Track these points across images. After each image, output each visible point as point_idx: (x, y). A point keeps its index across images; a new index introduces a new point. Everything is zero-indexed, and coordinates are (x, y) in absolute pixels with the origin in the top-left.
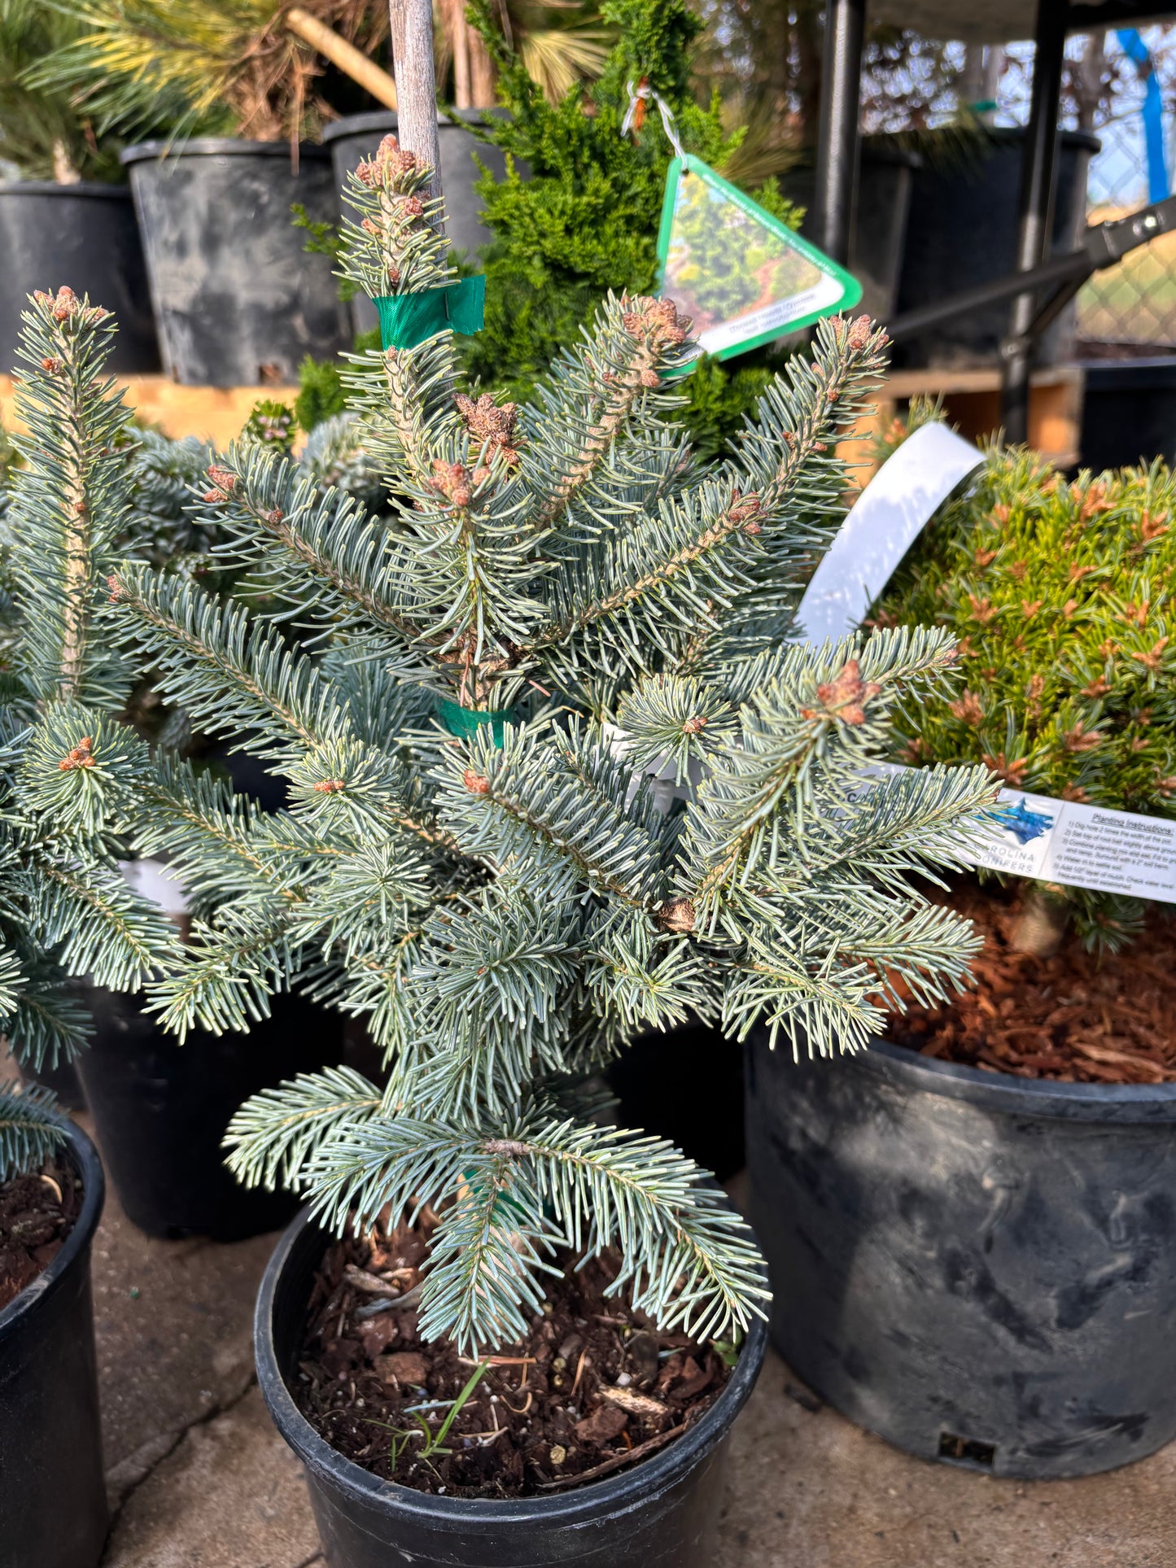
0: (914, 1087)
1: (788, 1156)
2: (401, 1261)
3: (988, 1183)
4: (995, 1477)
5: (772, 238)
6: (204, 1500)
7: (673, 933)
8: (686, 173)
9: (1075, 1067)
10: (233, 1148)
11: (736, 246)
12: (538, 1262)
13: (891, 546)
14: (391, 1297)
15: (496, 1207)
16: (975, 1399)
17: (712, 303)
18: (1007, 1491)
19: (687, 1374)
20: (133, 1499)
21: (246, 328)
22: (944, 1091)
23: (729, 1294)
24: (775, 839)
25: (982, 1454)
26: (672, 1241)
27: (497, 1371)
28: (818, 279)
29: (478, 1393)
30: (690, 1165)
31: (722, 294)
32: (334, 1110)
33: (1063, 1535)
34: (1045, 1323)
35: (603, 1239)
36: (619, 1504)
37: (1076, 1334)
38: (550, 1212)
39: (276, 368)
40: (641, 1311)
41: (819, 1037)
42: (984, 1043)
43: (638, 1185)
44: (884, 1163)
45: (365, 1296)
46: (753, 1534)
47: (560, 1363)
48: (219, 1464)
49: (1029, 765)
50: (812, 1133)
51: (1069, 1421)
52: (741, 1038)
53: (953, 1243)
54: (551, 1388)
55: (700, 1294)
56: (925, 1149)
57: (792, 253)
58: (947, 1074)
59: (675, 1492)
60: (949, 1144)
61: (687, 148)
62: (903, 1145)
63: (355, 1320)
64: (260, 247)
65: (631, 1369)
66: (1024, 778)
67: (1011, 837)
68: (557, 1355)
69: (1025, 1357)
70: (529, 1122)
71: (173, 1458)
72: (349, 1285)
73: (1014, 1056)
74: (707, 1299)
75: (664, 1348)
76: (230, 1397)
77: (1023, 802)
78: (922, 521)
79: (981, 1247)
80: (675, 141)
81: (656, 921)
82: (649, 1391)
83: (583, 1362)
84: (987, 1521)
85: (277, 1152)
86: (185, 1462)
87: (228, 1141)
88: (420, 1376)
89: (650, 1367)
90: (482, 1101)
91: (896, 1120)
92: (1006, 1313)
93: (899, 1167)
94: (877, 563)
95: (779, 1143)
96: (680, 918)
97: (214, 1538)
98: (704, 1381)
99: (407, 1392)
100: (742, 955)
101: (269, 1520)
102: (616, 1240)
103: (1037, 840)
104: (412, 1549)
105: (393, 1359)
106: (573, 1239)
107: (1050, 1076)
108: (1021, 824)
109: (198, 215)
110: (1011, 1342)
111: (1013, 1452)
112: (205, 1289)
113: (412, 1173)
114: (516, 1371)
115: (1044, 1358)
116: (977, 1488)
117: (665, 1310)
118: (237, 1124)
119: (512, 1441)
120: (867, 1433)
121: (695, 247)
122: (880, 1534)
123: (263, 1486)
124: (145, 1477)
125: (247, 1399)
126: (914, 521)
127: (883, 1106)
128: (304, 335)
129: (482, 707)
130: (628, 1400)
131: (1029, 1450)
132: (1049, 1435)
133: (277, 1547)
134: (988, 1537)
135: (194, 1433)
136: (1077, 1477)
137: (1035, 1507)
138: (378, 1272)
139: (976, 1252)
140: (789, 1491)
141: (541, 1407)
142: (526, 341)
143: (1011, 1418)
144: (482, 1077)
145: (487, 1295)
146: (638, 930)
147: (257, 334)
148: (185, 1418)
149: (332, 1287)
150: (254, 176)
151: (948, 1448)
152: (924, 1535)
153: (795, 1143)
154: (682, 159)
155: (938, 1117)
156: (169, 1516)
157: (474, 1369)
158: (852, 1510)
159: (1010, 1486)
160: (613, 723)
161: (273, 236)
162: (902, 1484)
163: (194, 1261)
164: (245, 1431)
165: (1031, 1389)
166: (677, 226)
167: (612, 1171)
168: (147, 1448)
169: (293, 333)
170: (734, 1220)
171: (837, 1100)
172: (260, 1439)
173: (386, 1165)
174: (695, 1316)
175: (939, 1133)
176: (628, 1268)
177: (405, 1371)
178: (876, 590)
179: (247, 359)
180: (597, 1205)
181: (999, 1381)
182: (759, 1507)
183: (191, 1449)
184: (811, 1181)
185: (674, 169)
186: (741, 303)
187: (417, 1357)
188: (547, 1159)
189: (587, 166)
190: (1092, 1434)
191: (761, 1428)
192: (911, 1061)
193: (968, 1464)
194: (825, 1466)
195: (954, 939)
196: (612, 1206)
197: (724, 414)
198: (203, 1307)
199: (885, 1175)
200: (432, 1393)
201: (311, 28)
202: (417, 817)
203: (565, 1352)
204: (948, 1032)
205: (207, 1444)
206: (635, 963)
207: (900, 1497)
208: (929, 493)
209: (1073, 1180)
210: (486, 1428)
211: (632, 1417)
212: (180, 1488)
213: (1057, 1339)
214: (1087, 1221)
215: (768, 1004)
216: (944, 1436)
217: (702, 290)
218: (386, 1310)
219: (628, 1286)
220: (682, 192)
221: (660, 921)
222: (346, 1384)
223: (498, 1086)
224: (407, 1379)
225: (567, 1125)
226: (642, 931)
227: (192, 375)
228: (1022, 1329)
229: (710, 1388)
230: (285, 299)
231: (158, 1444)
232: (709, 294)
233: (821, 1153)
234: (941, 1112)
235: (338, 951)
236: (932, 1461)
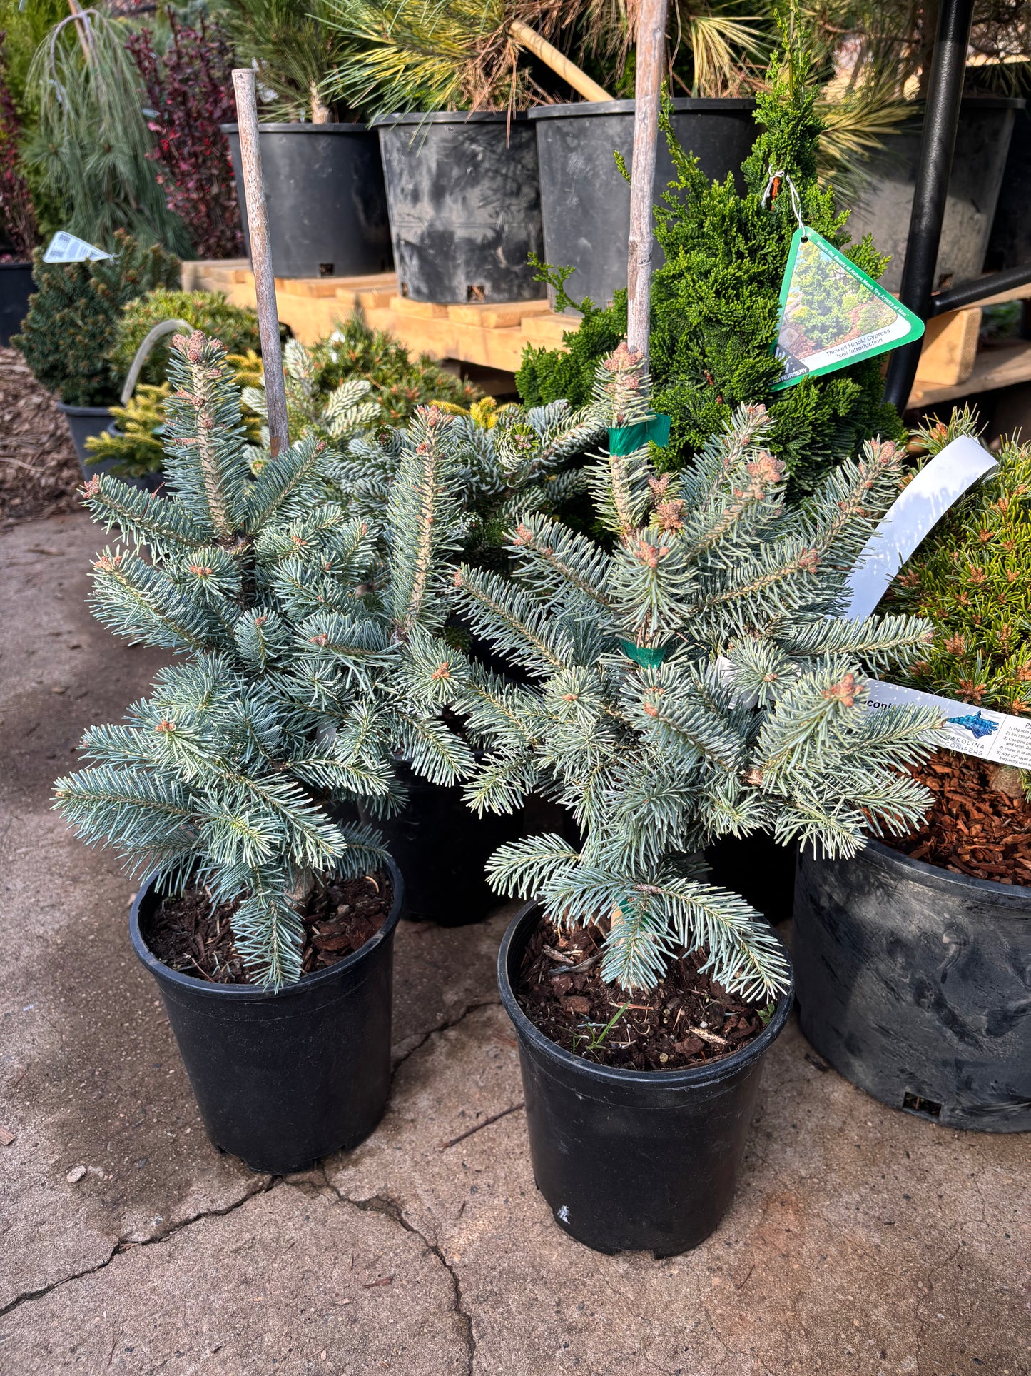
0: (902, 876)
1: (819, 910)
2: (576, 946)
3: (946, 939)
4: (940, 1125)
5: (862, 288)
6: (442, 1073)
7: (750, 785)
8: (804, 240)
9: (1016, 873)
10: (490, 873)
11: (836, 293)
12: (664, 950)
13: (920, 527)
14: (570, 965)
15: (643, 919)
16: (928, 1073)
17: (816, 334)
18: (947, 1134)
19: (740, 1026)
20: (401, 1067)
21: (461, 259)
22: (920, 880)
23: (766, 979)
24: (808, 747)
25: (931, 1109)
26: (737, 948)
27: (630, 1012)
28: (894, 320)
29: (620, 1022)
30: (750, 909)
31: (823, 329)
32: (548, 857)
33: (981, 1165)
34: (979, 1030)
35: (700, 942)
36: (698, 1081)
37: (999, 1040)
38: (671, 925)
39: (481, 289)
40: (717, 982)
41: (829, 846)
42: (955, 853)
43: (720, 917)
44: (880, 921)
45: (554, 963)
46: (775, 1134)
47: (667, 1012)
48: (450, 1054)
49: (989, 688)
50: (835, 897)
51: (992, 1095)
52: (784, 844)
53: (921, 974)
54: (662, 1024)
55: (751, 977)
56: (906, 914)
57: (877, 299)
58: (922, 870)
59: (728, 1082)
60: (922, 913)
61: (806, 224)
62: (893, 911)
63: (548, 976)
64: (474, 195)
65: (708, 1020)
66: (983, 696)
67: (970, 733)
68: (666, 1007)
69: (964, 1050)
70: (662, 876)
71: (423, 1047)
72: (545, 956)
73: (974, 862)
74: (754, 980)
75: (728, 1011)
76: (454, 1018)
77: (980, 713)
78: (942, 511)
79: (939, 979)
80: (799, 217)
81: (741, 778)
82: (718, 1032)
83: (681, 1013)
84: (930, 1149)
85: (515, 878)
86: (431, 1050)
87: (488, 868)
88: (586, 1009)
89: (719, 1019)
90: (637, 863)
91: (889, 895)
92: (952, 1021)
93: (890, 924)
94: (910, 537)
95: (814, 901)
96: (754, 778)
97: (449, 1094)
98: (750, 1030)
99: (579, 1017)
100: (790, 800)
101: (481, 1088)
102: (707, 944)
103: (987, 737)
104: (583, 1092)
105: (571, 999)
106: (683, 940)
107: (997, 878)
108: (977, 726)
109: (429, 170)
110: (955, 1040)
111: (953, 1110)
112: (435, 954)
113: (597, 898)
114: (641, 1013)
115: (976, 1053)
116: (927, 1130)
117: (731, 983)
118: (494, 859)
119: (638, 1047)
120: (857, 1088)
121: (806, 293)
122: (859, 1146)
123: (477, 1070)
124: (407, 1056)
125: (465, 1020)
126: (938, 511)
127: (881, 885)
128: (503, 263)
129: (648, 646)
130: (705, 1035)
131: (963, 1110)
132: (978, 1103)
133: (487, 1103)
134: (929, 1158)
135: (434, 1035)
136: (997, 1133)
137: (964, 1146)
138: (562, 950)
139: (936, 983)
140: (801, 1114)
141: (655, 1034)
142: (682, 359)
143: (953, 1088)
144: (637, 851)
145: (638, 963)
146: (730, 784)
147: (467, 263)
148: (429, 1027)
149: (535, 957)
150: (473, 140)
151: (909, 1102)
152: (887, 1151)
153: (824, 902)
154: (803, 230)
155: (916, 896)
156: (424, 1079)
157: (618, 1009)
158: (841, 1130)
159: (950, 1132)
160: (725, 656)
161: (485, 186)
162: (877, 1120)
163: (427, 935)
164: (465, 1038)
165: (965, 1073)
166: (795, 278)
167: (707, 907)
168: (407, 1040)
169: (495, 261)
170: (772, 940)
171: (853, 878)
172: (474, 1044)
173: (584, 892)
174: (746, 989)
175: (916, 906)
176: (712, 960)
177: (578, 1005)
178: (907, 556)
179: (460, 282)
180: (698, 924)
181: (945, 1063)
182: (781, 1120)
183: (433, 1044)
184: (833, 927)
185: (797, 236)
186: (837, 335)
187: (585, 999)
188: (671, 897)
189: (734, 238)
190: (1006, 1106)
191: (787, 1077)
192: (901, 860)
193: (922, 1114)
194: (827, 1103)
195: (917, 798)
196: (706, 925)
197: (816, 419)
198: (434, 964)
199: (880, 928)
200: (593, 1019)
201: (526, 36)
202: (607, 703)
203: (670, 1006)
204: (931, 842)
205: (442, 1042)
206: (727, 802)
207: (875, 1127)
208: (951, 493)
209: (1002, 944)
210: (623, 1040)
211: (707, 1045)
212: (428, 1065)
213: (985, 1041)
214: (1010, 970)
215: (803, 826)
216: (907, 1094)
217: (809, 325)
218: (566, 972)
219: (711, 968)
220: (801, 254)
221: (744, 780)
222: (545, 1008)
223: (646, 857)
224: (579, 1010)
225: (683, 881)
226: (733, 786)
227: (418, 291)
228: (962, 1033)
229: (754, 1034)
230: (490, 234)
231: (414, 1039)
232: (814, 327)
233: (841, 910)
234: (918, 892)
235: (561, 775)
236: (899, 1110)
